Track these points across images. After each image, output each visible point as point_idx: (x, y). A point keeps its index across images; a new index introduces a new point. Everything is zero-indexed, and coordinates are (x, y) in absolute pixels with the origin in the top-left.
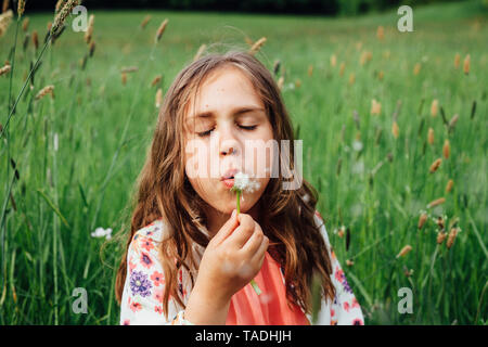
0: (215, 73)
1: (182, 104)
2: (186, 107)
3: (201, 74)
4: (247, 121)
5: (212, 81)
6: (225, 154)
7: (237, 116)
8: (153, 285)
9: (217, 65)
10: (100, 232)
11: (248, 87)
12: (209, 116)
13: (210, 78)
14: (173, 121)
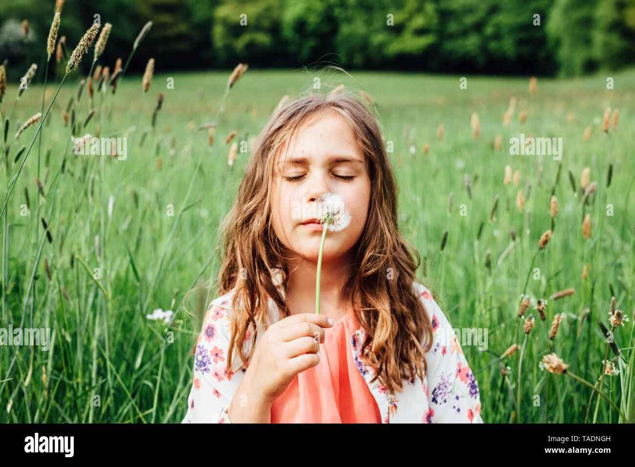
0: (315, 117)
1: (276, 144)
2: (280, 149)
3: (299, 115)
4: (343, 170)
5: (312, 125)
6: (313, 200)
7: (333, 166)
8: (212, 361)
9: (318, 108)
10: (158, 314)
11: (349, 136)
12: (302, 163)
13: (309, 121)
14: (263, 162)
